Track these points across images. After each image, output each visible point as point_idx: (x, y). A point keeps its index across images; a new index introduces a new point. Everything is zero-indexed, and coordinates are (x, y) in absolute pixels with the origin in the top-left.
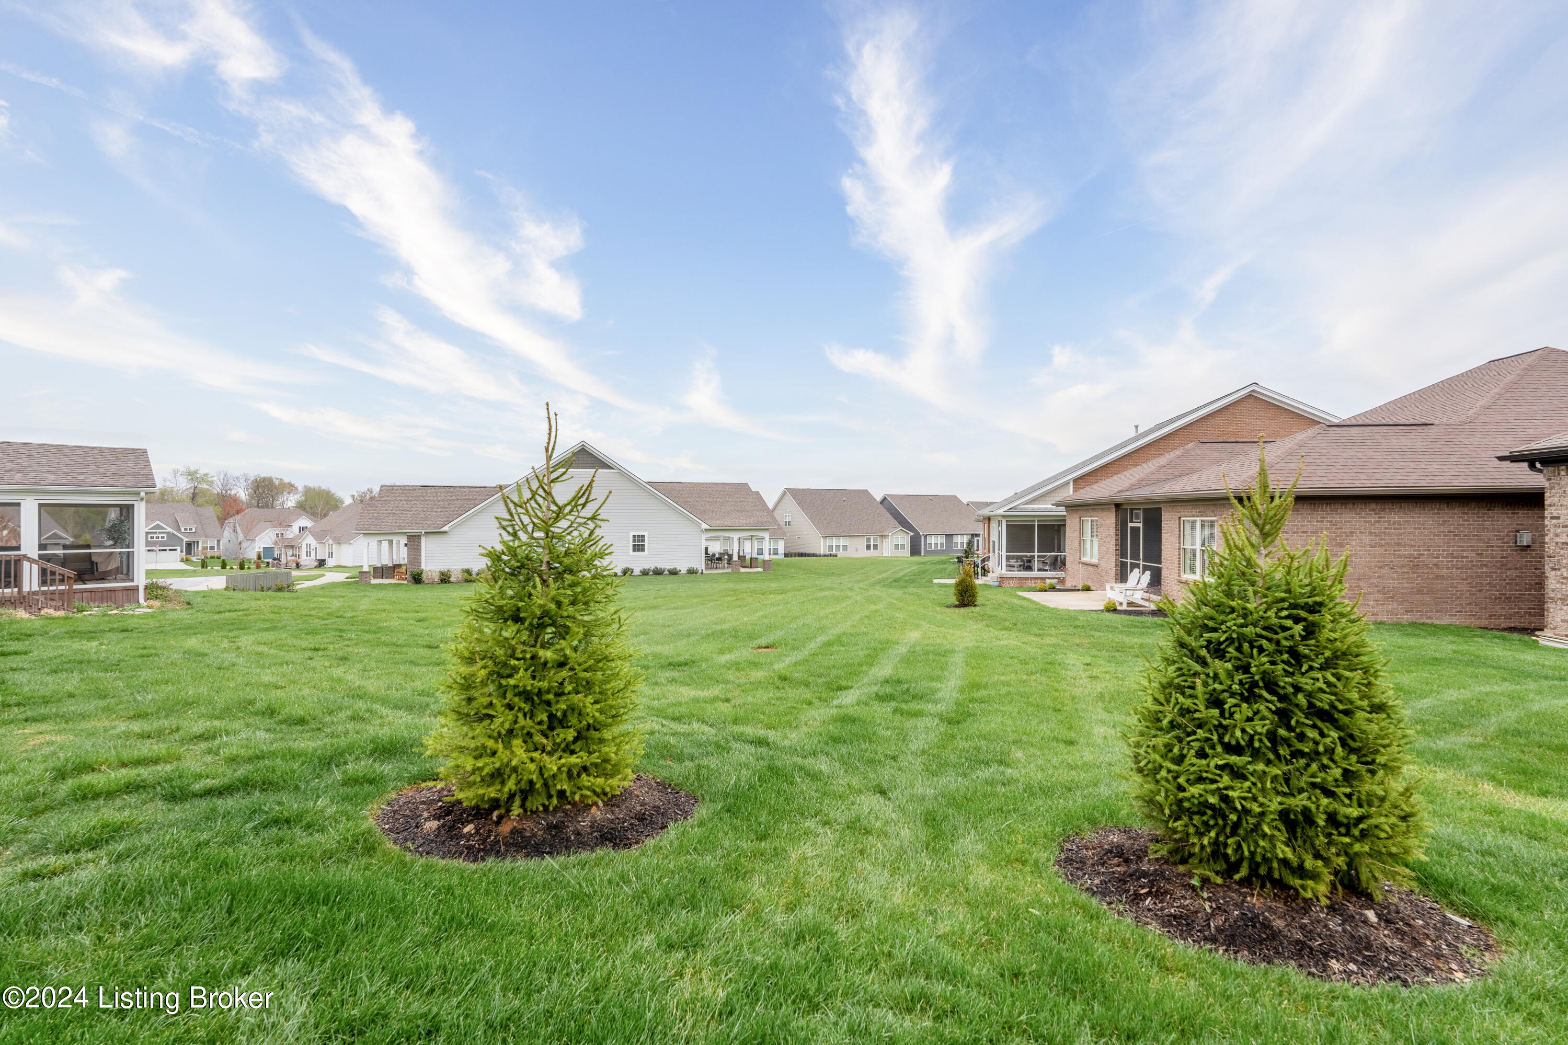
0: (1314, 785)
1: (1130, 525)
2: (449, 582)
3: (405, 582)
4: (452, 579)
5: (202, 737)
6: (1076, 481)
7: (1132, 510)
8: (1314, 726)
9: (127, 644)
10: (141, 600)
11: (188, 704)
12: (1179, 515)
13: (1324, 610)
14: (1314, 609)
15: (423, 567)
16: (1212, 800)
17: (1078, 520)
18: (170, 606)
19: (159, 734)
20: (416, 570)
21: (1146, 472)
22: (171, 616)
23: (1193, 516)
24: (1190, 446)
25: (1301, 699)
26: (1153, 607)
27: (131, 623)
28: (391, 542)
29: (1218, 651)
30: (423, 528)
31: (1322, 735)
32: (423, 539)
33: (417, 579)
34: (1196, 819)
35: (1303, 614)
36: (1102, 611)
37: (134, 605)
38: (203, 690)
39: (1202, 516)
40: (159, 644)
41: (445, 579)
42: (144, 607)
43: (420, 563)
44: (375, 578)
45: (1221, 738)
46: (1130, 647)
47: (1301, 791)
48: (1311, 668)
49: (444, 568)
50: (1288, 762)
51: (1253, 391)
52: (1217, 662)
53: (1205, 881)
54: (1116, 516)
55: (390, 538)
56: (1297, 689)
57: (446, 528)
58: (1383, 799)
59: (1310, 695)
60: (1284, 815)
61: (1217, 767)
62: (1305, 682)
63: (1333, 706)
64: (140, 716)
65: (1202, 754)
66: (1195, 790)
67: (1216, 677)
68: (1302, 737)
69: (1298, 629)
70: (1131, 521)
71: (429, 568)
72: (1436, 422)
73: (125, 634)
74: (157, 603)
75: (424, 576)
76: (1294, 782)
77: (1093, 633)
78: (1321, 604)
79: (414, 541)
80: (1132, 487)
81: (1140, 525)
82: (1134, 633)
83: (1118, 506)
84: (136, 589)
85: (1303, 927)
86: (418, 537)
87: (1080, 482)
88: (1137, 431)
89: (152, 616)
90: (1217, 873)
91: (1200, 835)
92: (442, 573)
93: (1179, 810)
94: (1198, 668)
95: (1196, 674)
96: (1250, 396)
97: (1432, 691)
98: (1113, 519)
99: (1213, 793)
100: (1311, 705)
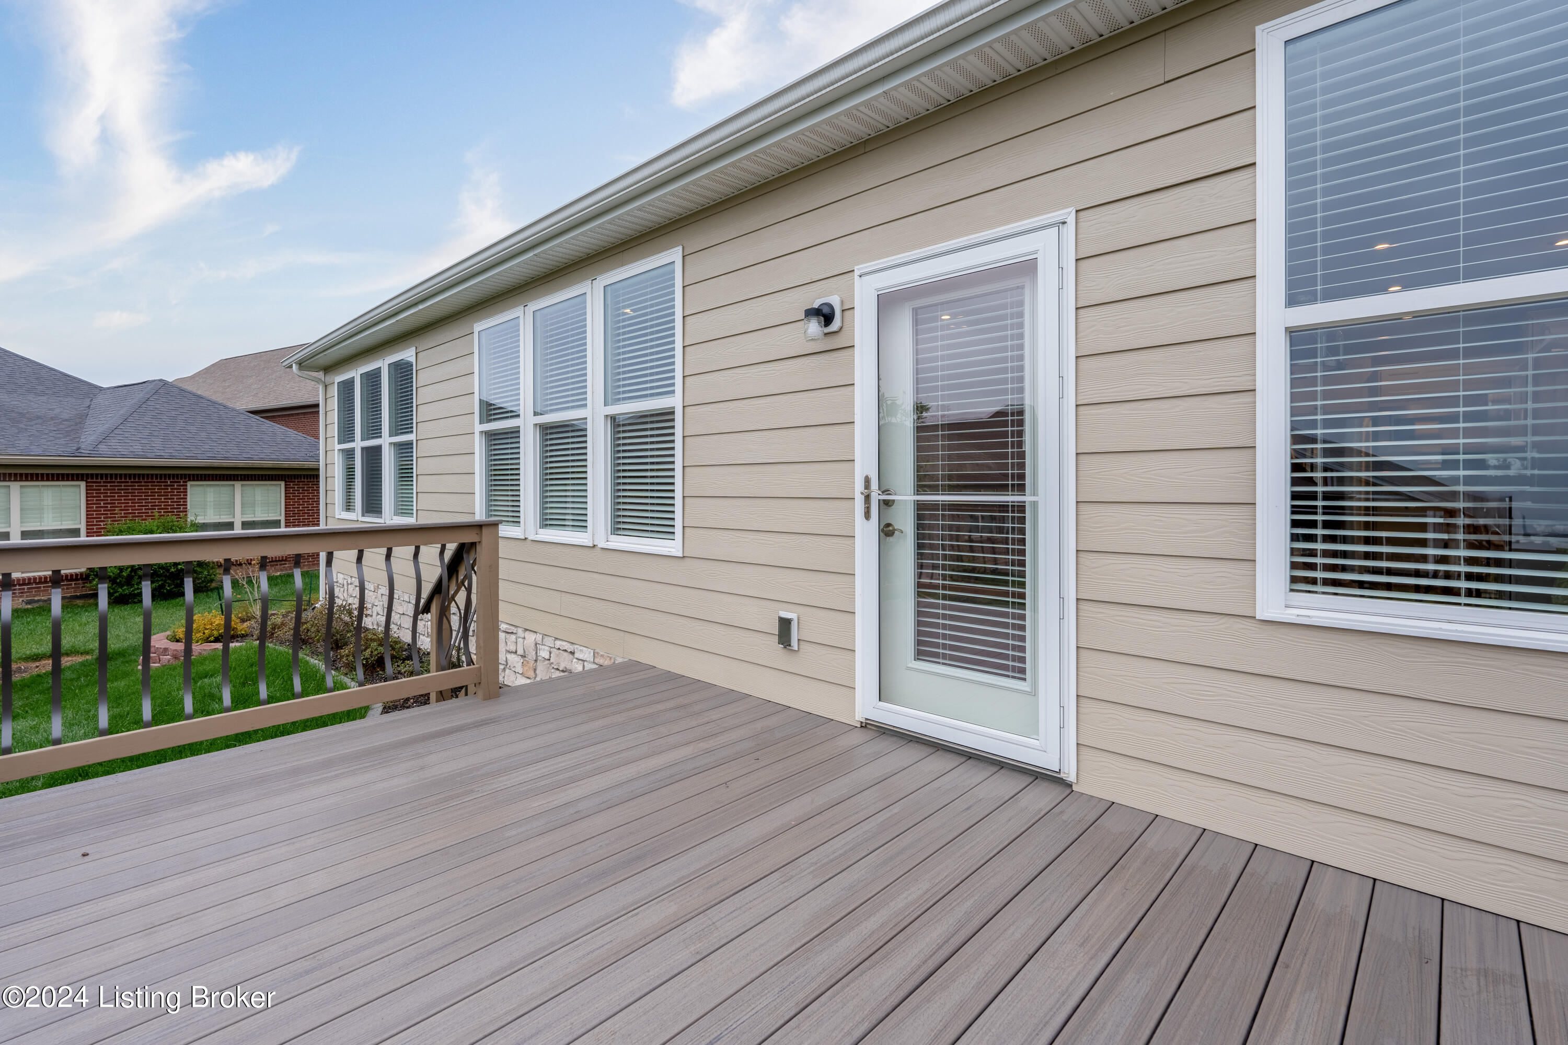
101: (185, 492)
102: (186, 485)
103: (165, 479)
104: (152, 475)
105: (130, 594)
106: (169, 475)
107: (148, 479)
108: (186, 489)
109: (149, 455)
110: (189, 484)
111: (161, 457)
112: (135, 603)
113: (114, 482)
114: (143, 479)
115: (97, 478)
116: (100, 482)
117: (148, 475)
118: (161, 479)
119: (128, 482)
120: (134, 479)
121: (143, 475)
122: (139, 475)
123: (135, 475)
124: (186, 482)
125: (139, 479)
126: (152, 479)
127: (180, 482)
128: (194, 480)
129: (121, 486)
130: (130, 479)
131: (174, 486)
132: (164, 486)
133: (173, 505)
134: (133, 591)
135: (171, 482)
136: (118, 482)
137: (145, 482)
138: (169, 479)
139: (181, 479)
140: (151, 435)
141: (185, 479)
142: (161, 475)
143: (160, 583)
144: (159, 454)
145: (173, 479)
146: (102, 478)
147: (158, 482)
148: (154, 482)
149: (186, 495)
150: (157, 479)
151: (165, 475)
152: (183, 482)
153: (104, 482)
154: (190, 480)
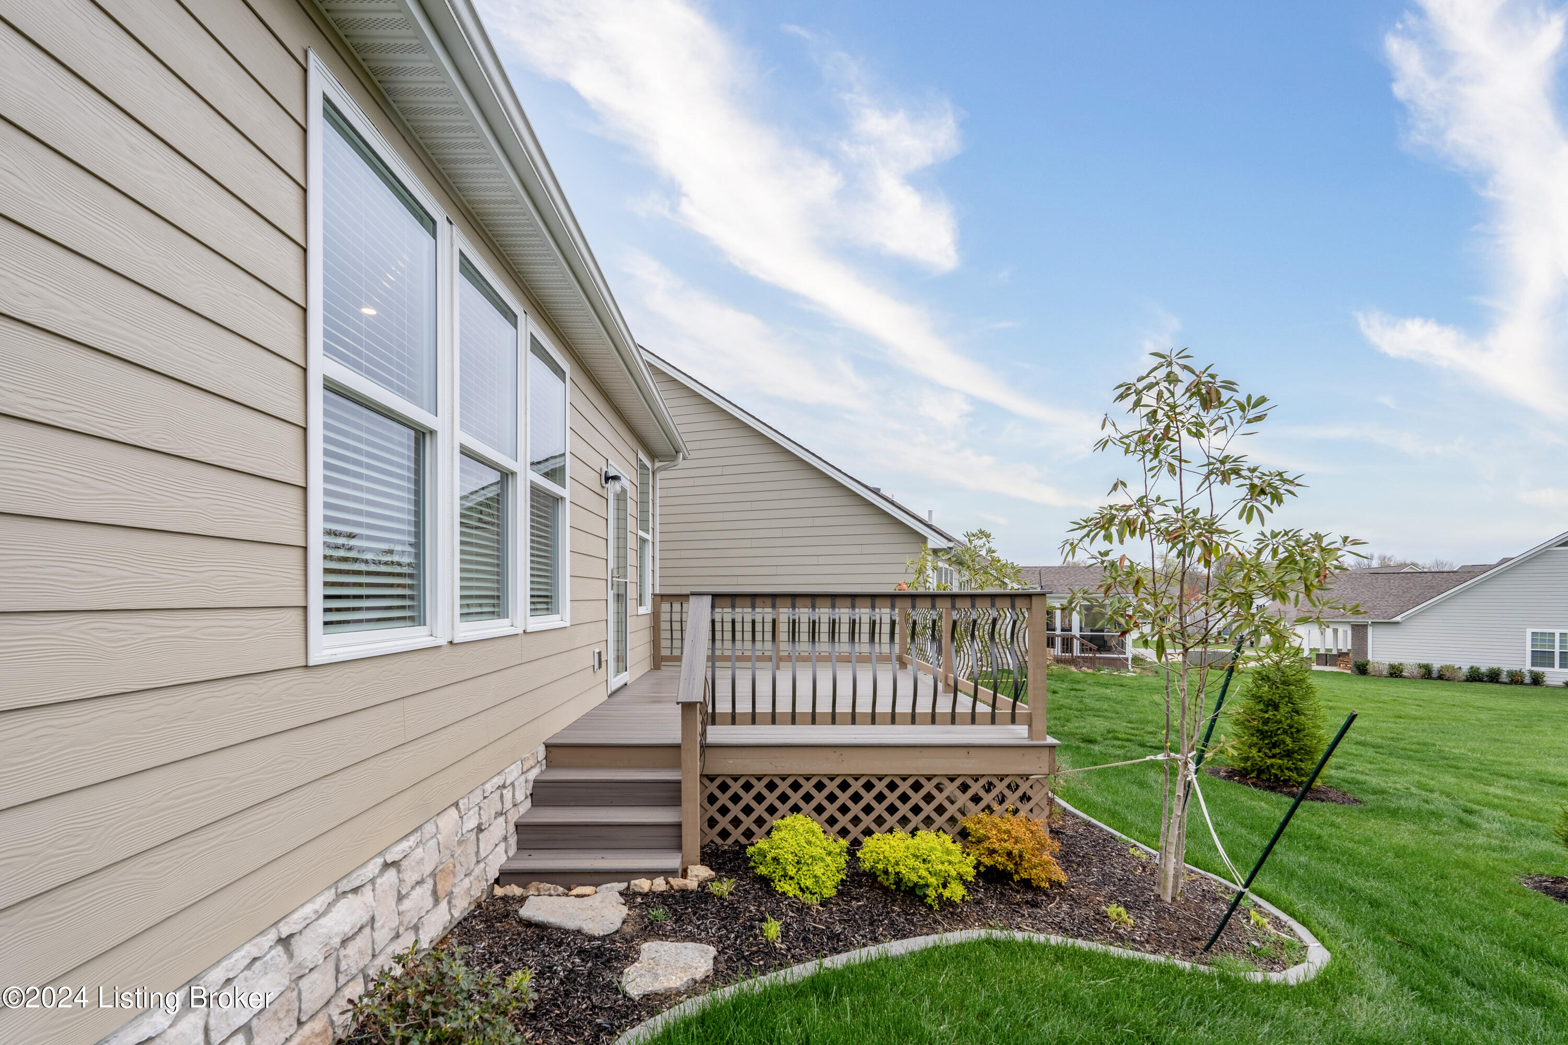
2: (1401, 676)
3: (1349, 672)
4: (1404, 674)
5: (1151, 733)
9: (1124, 693)
10: (1130, 667)
11: (1148, 722)
15: (1370, 657)
18: (1145, 673)
19: (1137, 729)
20: (1361, 661)
22: (1146, 680)
27: (1125, 682)
28: (1336, 631)
30: (1370, 618)
32: (1370, 630)
33: (1362, 669)
37: (1126, 670)
38: (1155, 718)
40: (1139, 696)
41: (1395, 673)
42: (1131, 672)
43: (1367, 654)
44: (1318, 664)
49: (1395, 661)
55: (1335, 626)
57: (1398, 619)
64: (1129, 722)
71: (1376, 660)
73: (1121, 688)
74: (1138, 670)
75: (1370, 668)
79: (1359, 631)
84: (1127, 659)
86: (1365, 626)
89: (1135, 679)
92: (1392, 667)
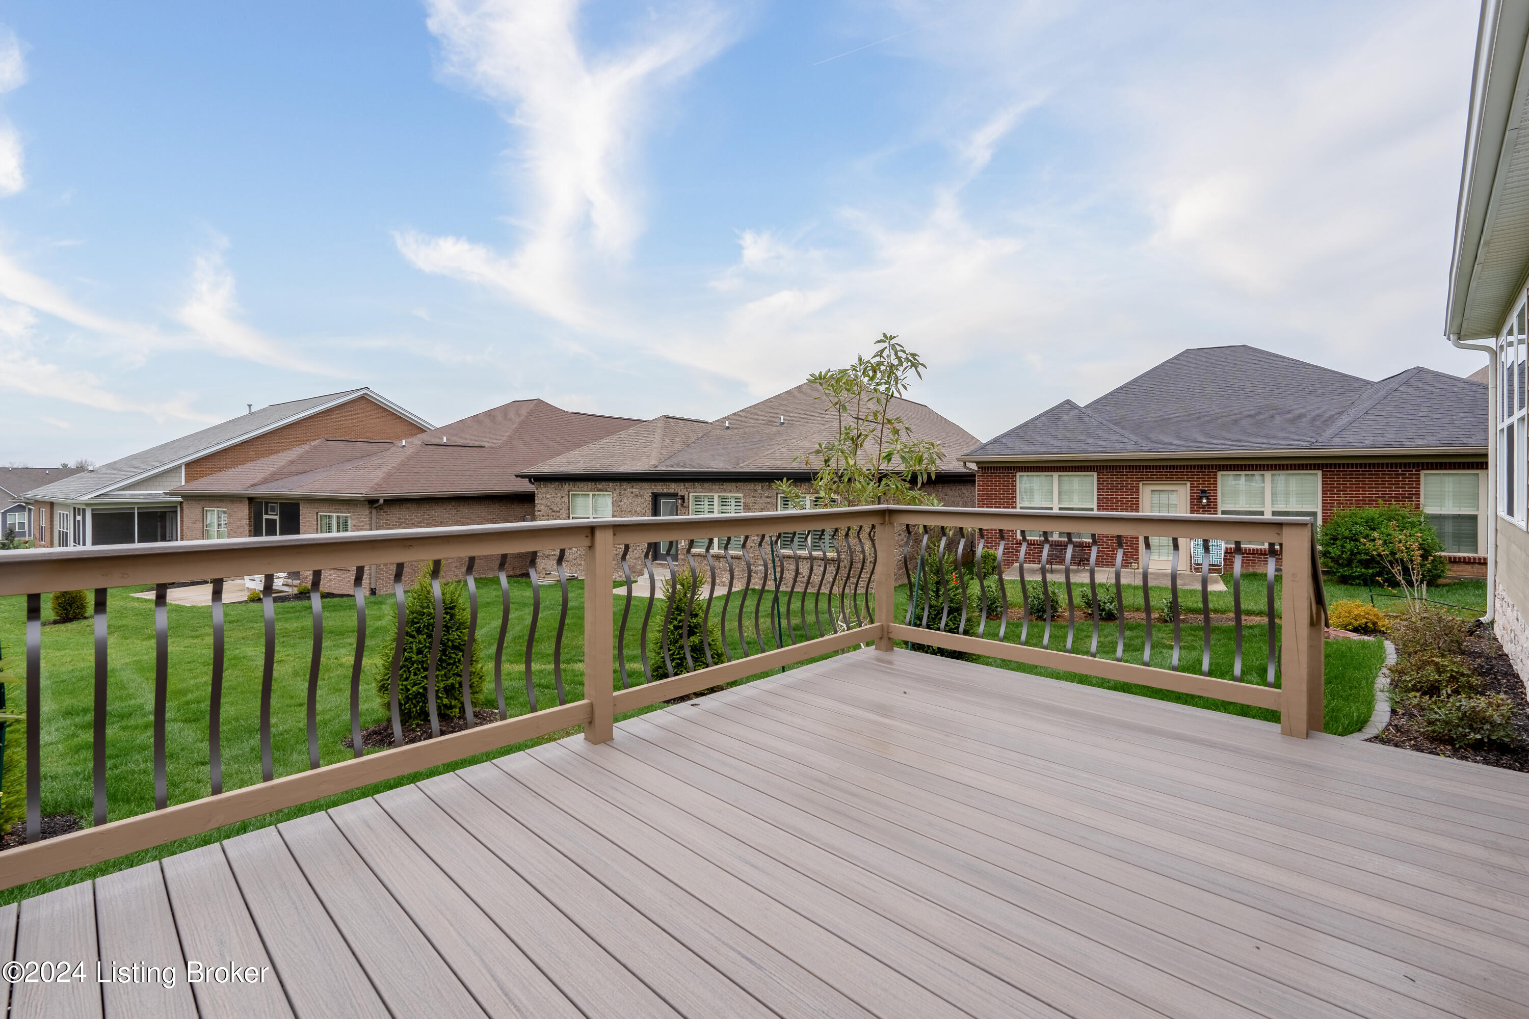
0: (454, 674)
1: (265, 517)
6: (188, 465)
7: (267, 504)
8: (454, 653)
12: (317, 510)
13: (456, 608)
14: (452, 608)
16: (421, 691)
17: (201, 510)
21: (278, 465)
23: (330, 512)
24: (316, 442)
25: (450, 643)
26: (295, 591)
29: (419, 631)
31: (457, 655)
34: (414, 701)
35: (449, 611)
36: (246, 602)
39: (338, 512)
45: (422, 666)
46: (294, 632)
47: (450, 677)
48: (453, 631)
50: (446, 668)
51: (366, 394)
52: (420, 636)
53: (418, 725)
54: (250, 508)
56: (448, 640)
58: (474, 673)
59: (452, 641)
60: (445, 688)
61: (422, 677)
62: (451, 637)
63: (459, 643)
65: (415, 674)
66: (415, 689)
67: (420, 642)
68: (450, 658)
69: (448, 617)
70: (267, 513)
72: (486, 445)
76: (448, 675)
77: (251, 625)
78: (455, 606)
80: (265, 481)
81: (277, 517)
82: (291, 619)
83: (251, 500)
85: (452, 727)
87: (195, 467)
88: (250, 411)
90: (421, 721)
91: (415, 706)
93: (408, 699)
94: (411, 640)
95: (412, 643)
96: (362, 398)
97: (486, 624)
98: (246, 511)
99: (420, 688)
100: (453, 645)
101: (1418, 481)
102: (1419, 474)
103: (1396, 468)
104: (1383, 464)
105: (1349, 575)
106: (1401, 464)
107: (1378, 468)
108: (1419, 478)
109: (1377, 445)
110: (1423, 473)
111: (1390, 446)
112: (1352, 585)
113: (1346, 471)
114: (1374, 468)
115: (1331, 468)
116: (1334, 471)
117: (1378, 464)
118: (1392, 467)
119: (1359, 471)
120: (1365, 468)
121: (1374, 464)
122: (1370, 464)
123: (1365, 464)
124: (1419, 471)
125: (1370, 468)
126: (1383, 467)
127: (1412, 471)
128: (1428, 469)
129: (1352, 475)
130: (1361, 468)
131: (1405, 474)
132: (1395, 474)
133: (1405, 494)
134: (1352, 573)
135: (1402, 471)
136: (1350, 471)
137: (1375, 471)
138: (1400, 468)
139: (1414, 468)
140: (1388, 425)
141: (1418, 467)
142: (1392, 464)
143: (1378, 570)
144: (1389, 443)
145: (1405, 467)
146: (1335, 468)
147: (1388, 471)
148: (1385, 471)
149: (1419, 484)
150: (1387, 467)
151: (1396, 464)
152: (1416, 471)
153: (1337, 471)
154: (1423, 469)
